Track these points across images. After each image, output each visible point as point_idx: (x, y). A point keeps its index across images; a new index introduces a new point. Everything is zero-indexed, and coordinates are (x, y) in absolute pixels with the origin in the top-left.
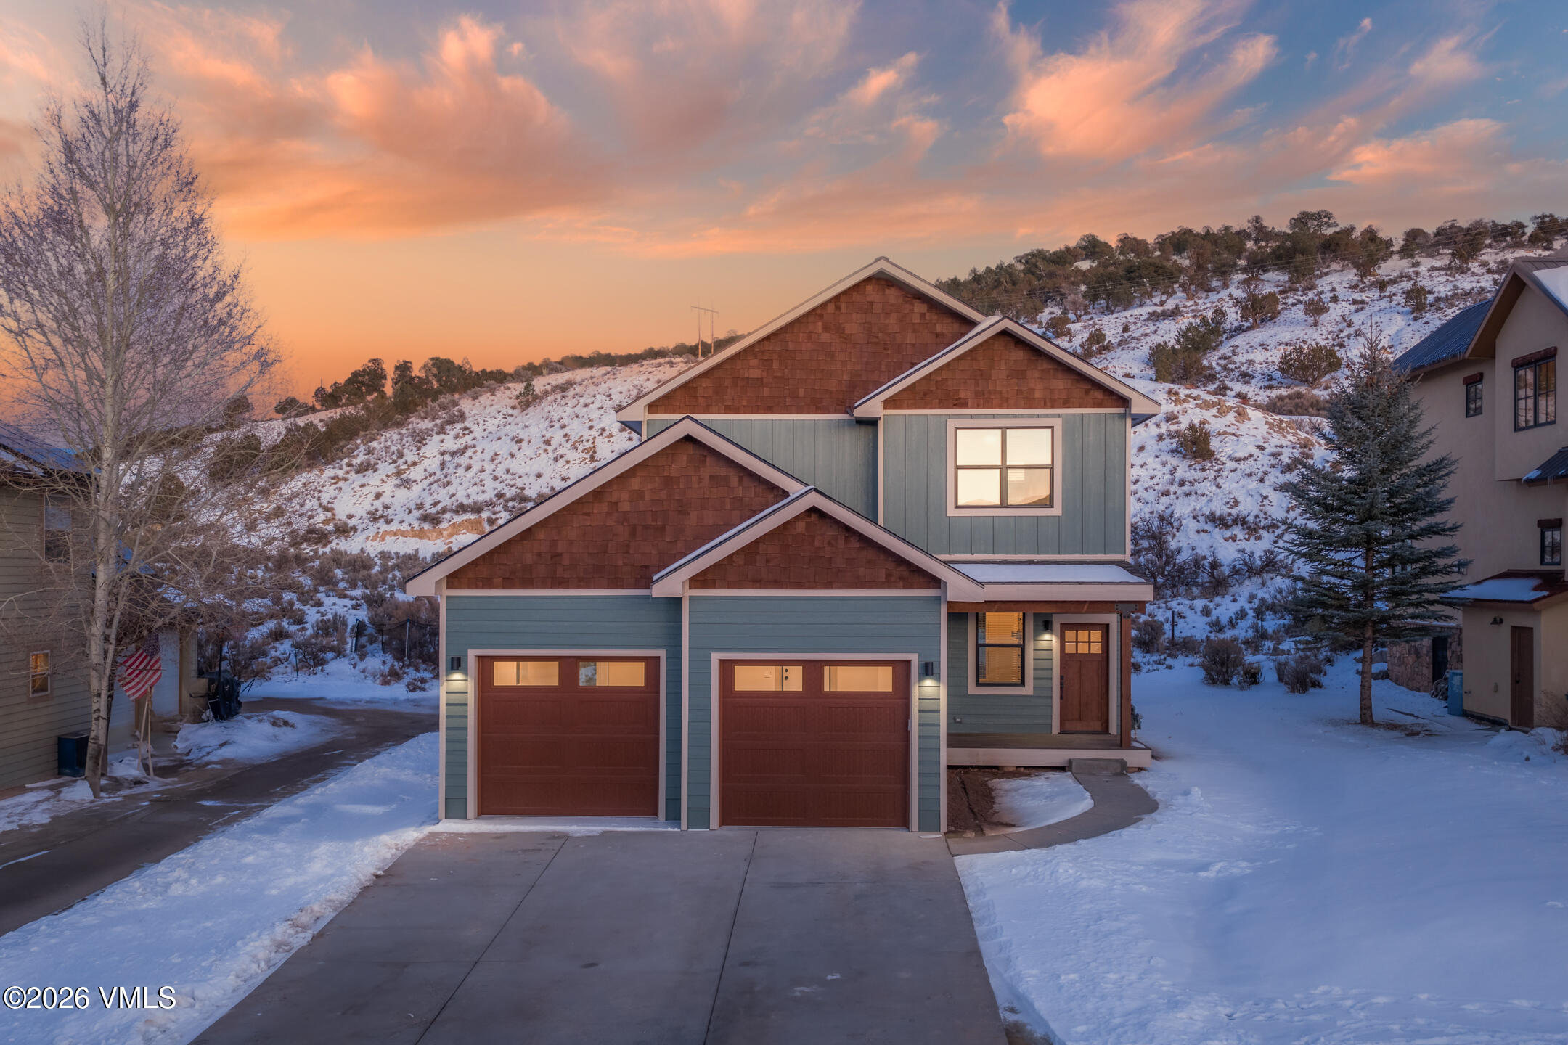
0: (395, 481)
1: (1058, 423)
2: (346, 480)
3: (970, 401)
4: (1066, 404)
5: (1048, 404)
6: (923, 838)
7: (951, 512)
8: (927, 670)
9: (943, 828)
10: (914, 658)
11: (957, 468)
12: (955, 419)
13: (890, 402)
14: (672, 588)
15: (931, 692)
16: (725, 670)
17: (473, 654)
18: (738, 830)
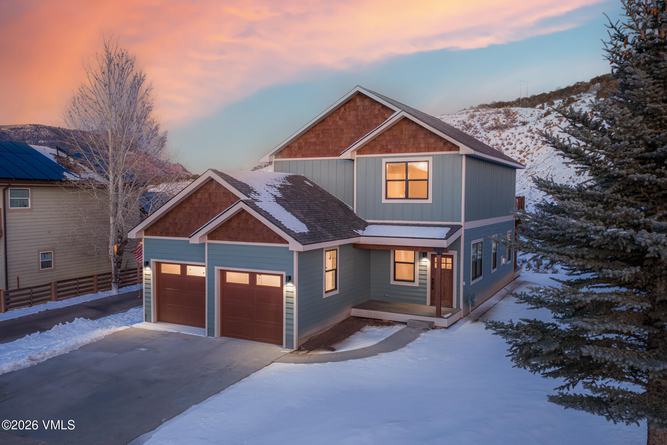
1: (430, 159)
3: (392, 150)
4: (435, 150)
5: (426, 150)
6: (287, 351)
7: (384, 201)
8: (289, 279)
9: (295, 348)
10: (284, 273)
11: (387, 181)
12: (386, 159)
13: (360, 151)
14: (195, 240)
15: (290, 289)
16: (223, 273)
17: (152, 261)
18: (224, 339)
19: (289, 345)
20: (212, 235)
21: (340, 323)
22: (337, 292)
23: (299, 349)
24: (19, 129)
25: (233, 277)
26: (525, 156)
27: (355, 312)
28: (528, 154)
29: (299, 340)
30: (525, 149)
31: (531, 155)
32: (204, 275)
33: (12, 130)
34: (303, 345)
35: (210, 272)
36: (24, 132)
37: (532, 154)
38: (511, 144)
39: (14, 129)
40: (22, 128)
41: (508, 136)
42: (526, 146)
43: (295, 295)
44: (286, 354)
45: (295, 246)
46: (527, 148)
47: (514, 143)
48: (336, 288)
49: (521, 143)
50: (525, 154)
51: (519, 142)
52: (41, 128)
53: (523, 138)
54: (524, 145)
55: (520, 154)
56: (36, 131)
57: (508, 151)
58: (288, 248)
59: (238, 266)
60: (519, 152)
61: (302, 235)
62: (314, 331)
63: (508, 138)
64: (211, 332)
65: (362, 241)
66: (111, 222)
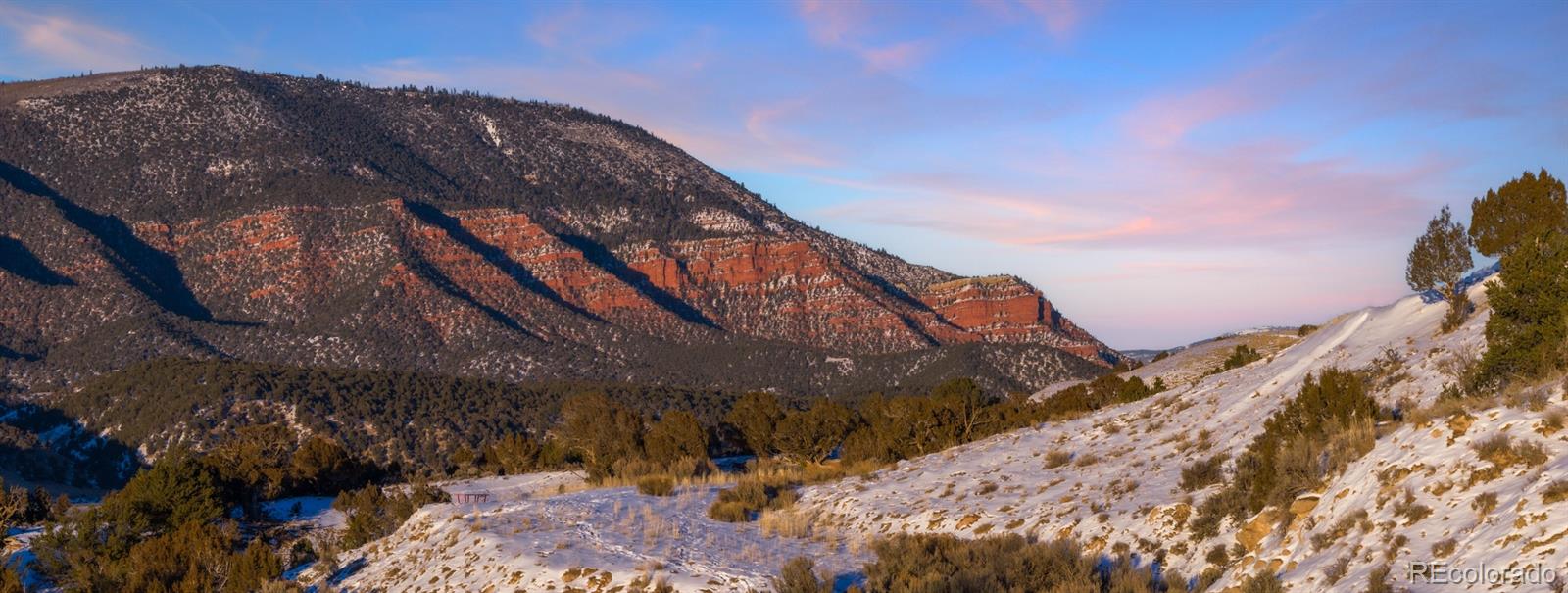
24: (111, 98)
33: (70, 107)
36: (133, 117)
39: (82, 98)
40: (124, 93)
52: (222, 85)
56: (196, 104)
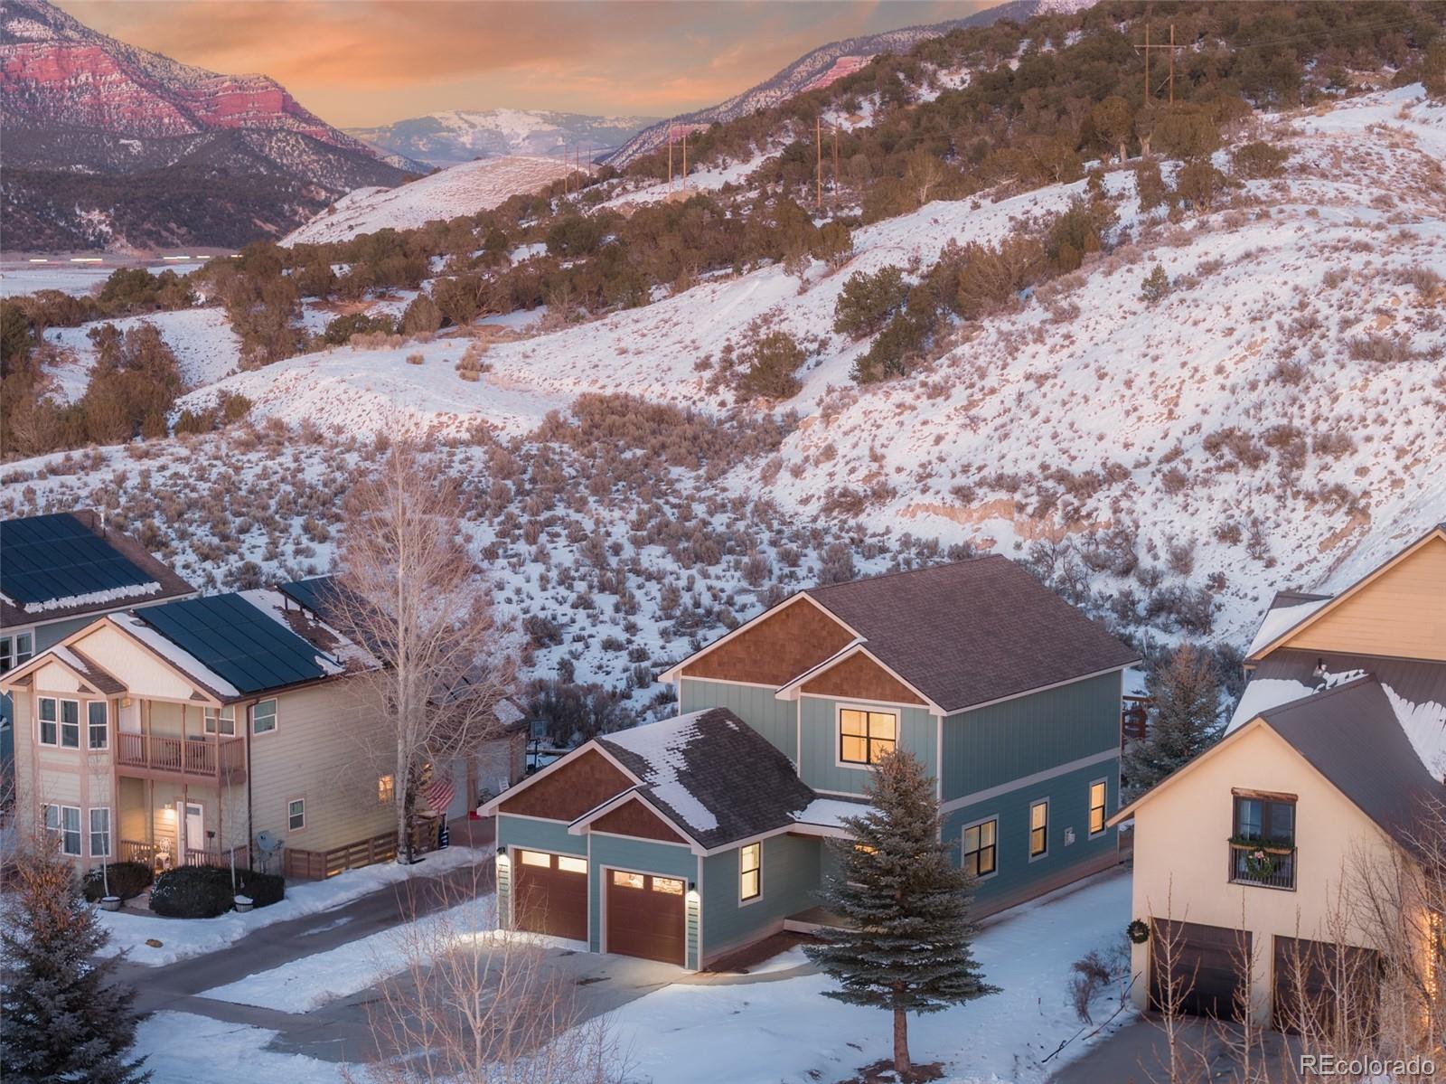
0: (962, 420)
1: (898, 712)
2: (913, 408)
3: (849, 691)
4: (903, 700)
5: (893, 699)
6: (690, 972)
7: (838, 764)
8: (692, 886)
9: (699, 969)
10: (686, 879)
11: (842, 735)
12: (840, 702)
13: (805, 688)
14: (576, 830)
15: (693, 899)
16: (610, 874)
17: (510, 847)
18: (612, 956)
19: (693, 966)
20: (595, 826)
21: (765, 940)
22: (760, 898)
23: (704, 971)
25: (621, 878)
26: (1406, 468)
27: (790, 925)
28: (1417, 461)
29: (704, 959)
30: (1413, 443)
31: (1422, 465)
32: (585, 871)
34: (710, 966)
35: (594, 867)
37: (1427, 461)
38: (1384, 422)
41: (1385, 392)
42: (1417, 436)
43: (699, 905)
44: (688, 976)
45: (698, 851)
46: (1419, 442)
47: (1391, 419)
48: (759, 894)
49: (1409, 422)
50: (1408, 459)
51: (1404, 418)
53: (1418, 404)
54: (1413, 430)
55: (1398, 458)
57: (1369, 444)
58: (690, 850)
59: (632, 866)
60: (1394, 454)
61: (709, 833)
62: (726, 949)
63: (1382, 399)
64: (595, 947)
65: (797, 828)
66: (400, 747)
